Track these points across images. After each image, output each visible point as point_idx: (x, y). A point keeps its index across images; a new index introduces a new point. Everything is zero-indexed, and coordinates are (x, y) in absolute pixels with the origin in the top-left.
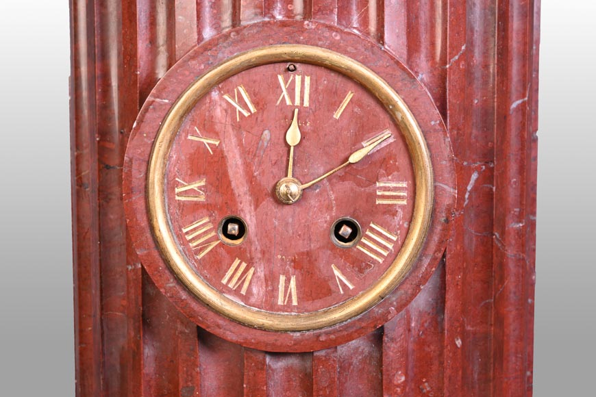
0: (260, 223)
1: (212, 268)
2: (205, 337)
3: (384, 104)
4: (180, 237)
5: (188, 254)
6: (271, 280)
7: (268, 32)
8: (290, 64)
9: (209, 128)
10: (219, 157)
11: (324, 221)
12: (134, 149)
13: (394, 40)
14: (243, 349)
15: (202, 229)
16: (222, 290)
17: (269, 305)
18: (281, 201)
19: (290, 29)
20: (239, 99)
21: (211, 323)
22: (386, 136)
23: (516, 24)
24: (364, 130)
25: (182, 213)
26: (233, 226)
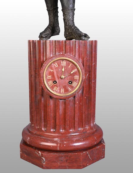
0: (59, 82)
1: (52, 88)
2: (51, 97)
3: (76, 65)
4: (48, 84)
5: (49, 86)
6: (60, 89)
7: (60, 56)
8: (63, 60)
9: (52, 69)
10: (53, 73)
11: (67, 81)
12: (41, 72)
13: (77, 56)
14: (56, 99)
15: (51, 82)
16: (53, 91)
17: (60, 93)
18: (62, 79)
19: (63, 55)
20: (56, 65)
21: (52, 95)
22: (76, 70)
23: (93, 53)
24: (73, 69)
25: (48, 80)
26: (55, 82)
